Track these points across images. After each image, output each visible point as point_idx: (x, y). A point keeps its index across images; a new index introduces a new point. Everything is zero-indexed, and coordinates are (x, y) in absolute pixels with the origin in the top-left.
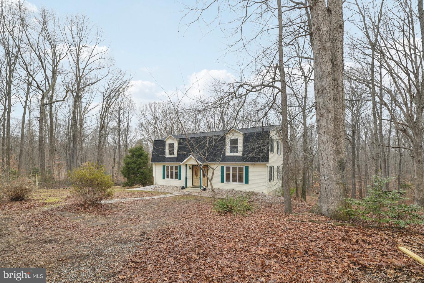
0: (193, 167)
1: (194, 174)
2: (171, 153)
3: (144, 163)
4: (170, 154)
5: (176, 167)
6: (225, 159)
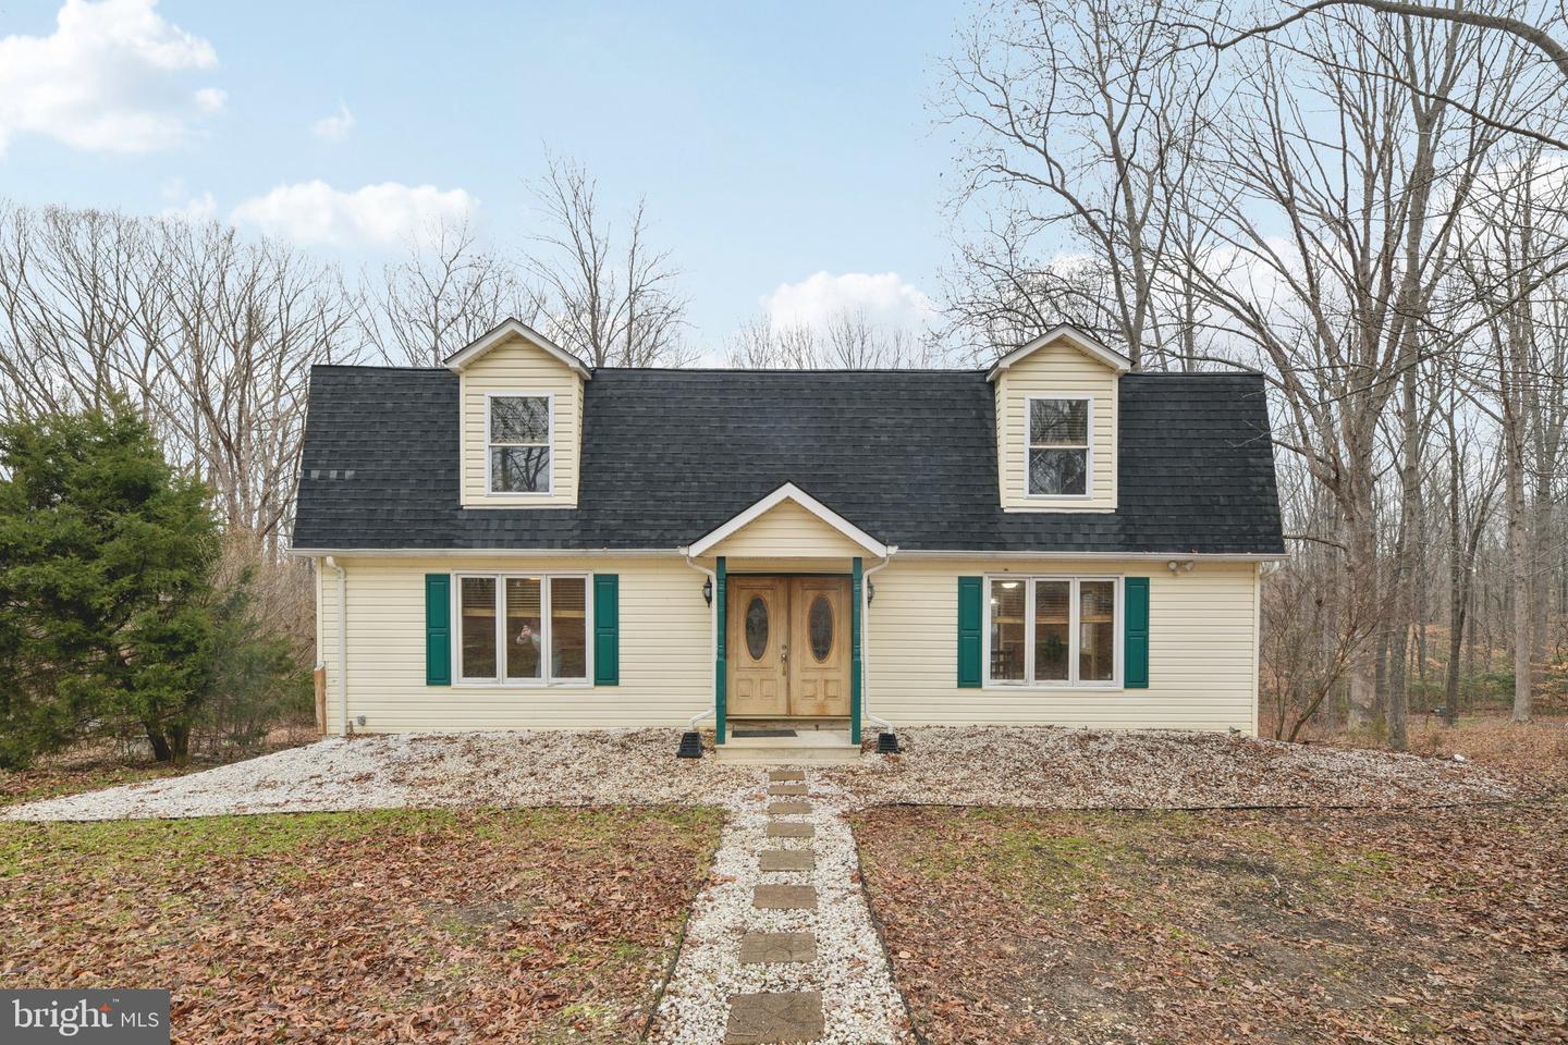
1: (737, 633)
2: (517, 470)
3: (179, 555)
4: (505, 478)
5: (567, 591)
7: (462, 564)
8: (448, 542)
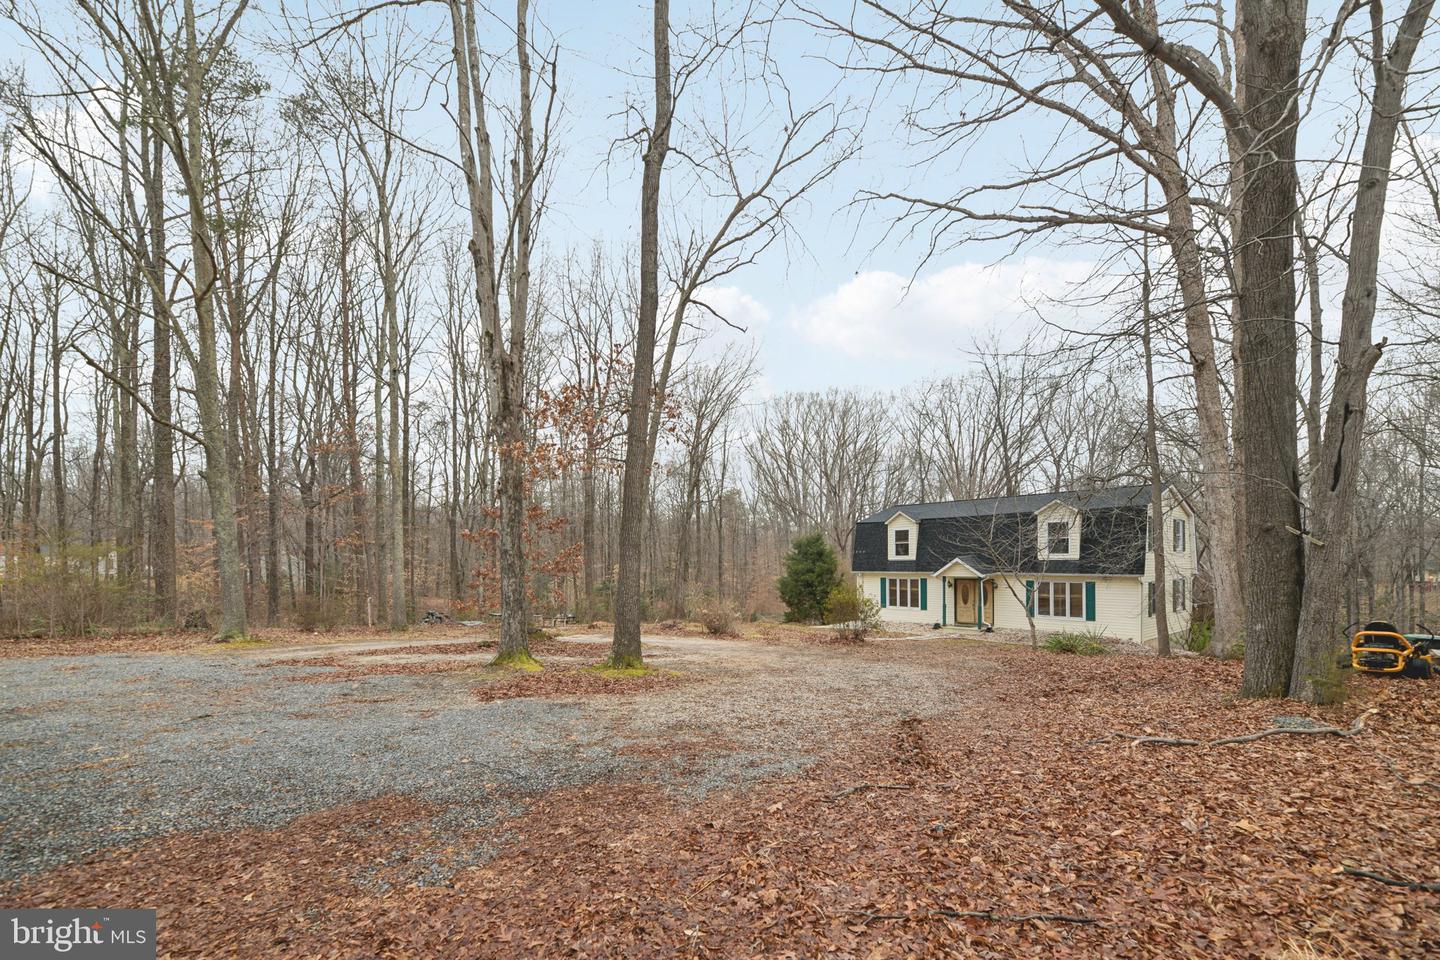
0: (957, 583)
1: (960, 596)
2: (903, 549)
4: (900, 553)
5: (914, 583)
6: (1034, 566)
7: (889, 575)
8: (884, 570)
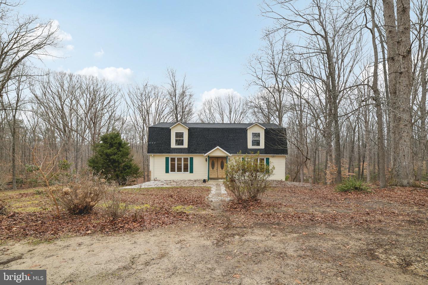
1: (210, 166)
4: (178, 144)
5: (186, 160)
7: (170, 156)
8: (169, 153)
